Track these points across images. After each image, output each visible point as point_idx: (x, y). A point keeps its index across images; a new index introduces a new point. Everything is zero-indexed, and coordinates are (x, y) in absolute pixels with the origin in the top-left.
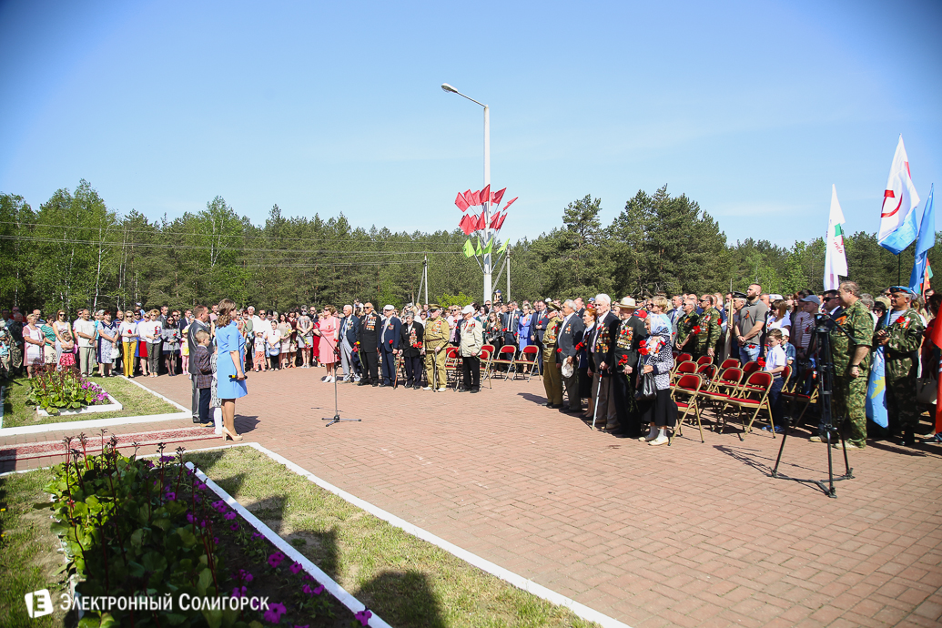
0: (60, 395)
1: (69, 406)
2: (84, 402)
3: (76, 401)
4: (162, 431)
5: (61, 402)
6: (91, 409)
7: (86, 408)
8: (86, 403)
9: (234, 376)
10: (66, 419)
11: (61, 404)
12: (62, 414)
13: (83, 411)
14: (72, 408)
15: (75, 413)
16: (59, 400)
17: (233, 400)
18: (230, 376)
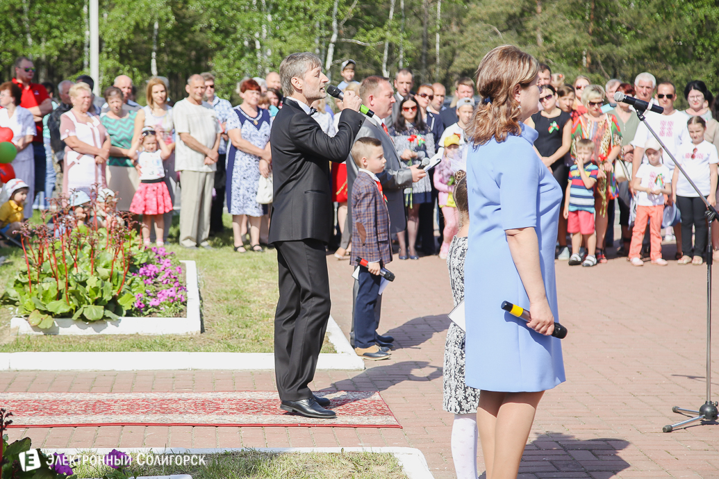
0: (62, 285)
1: (77, 315)
2: (114, 306)
3: (96, 302)
4: (231, 396)
5: (61, 302)
6: (128, 326)
7: (116, 323)
8: (117, 310)
9: (517, 311)
10: (71, 345)
11: (61, 307)
12: (63, 331)
13: (110, 329)
14: (83, 318)
15: (90, 331)
16: (59, 297)
17: (531, 398)
18: (508, 307)
